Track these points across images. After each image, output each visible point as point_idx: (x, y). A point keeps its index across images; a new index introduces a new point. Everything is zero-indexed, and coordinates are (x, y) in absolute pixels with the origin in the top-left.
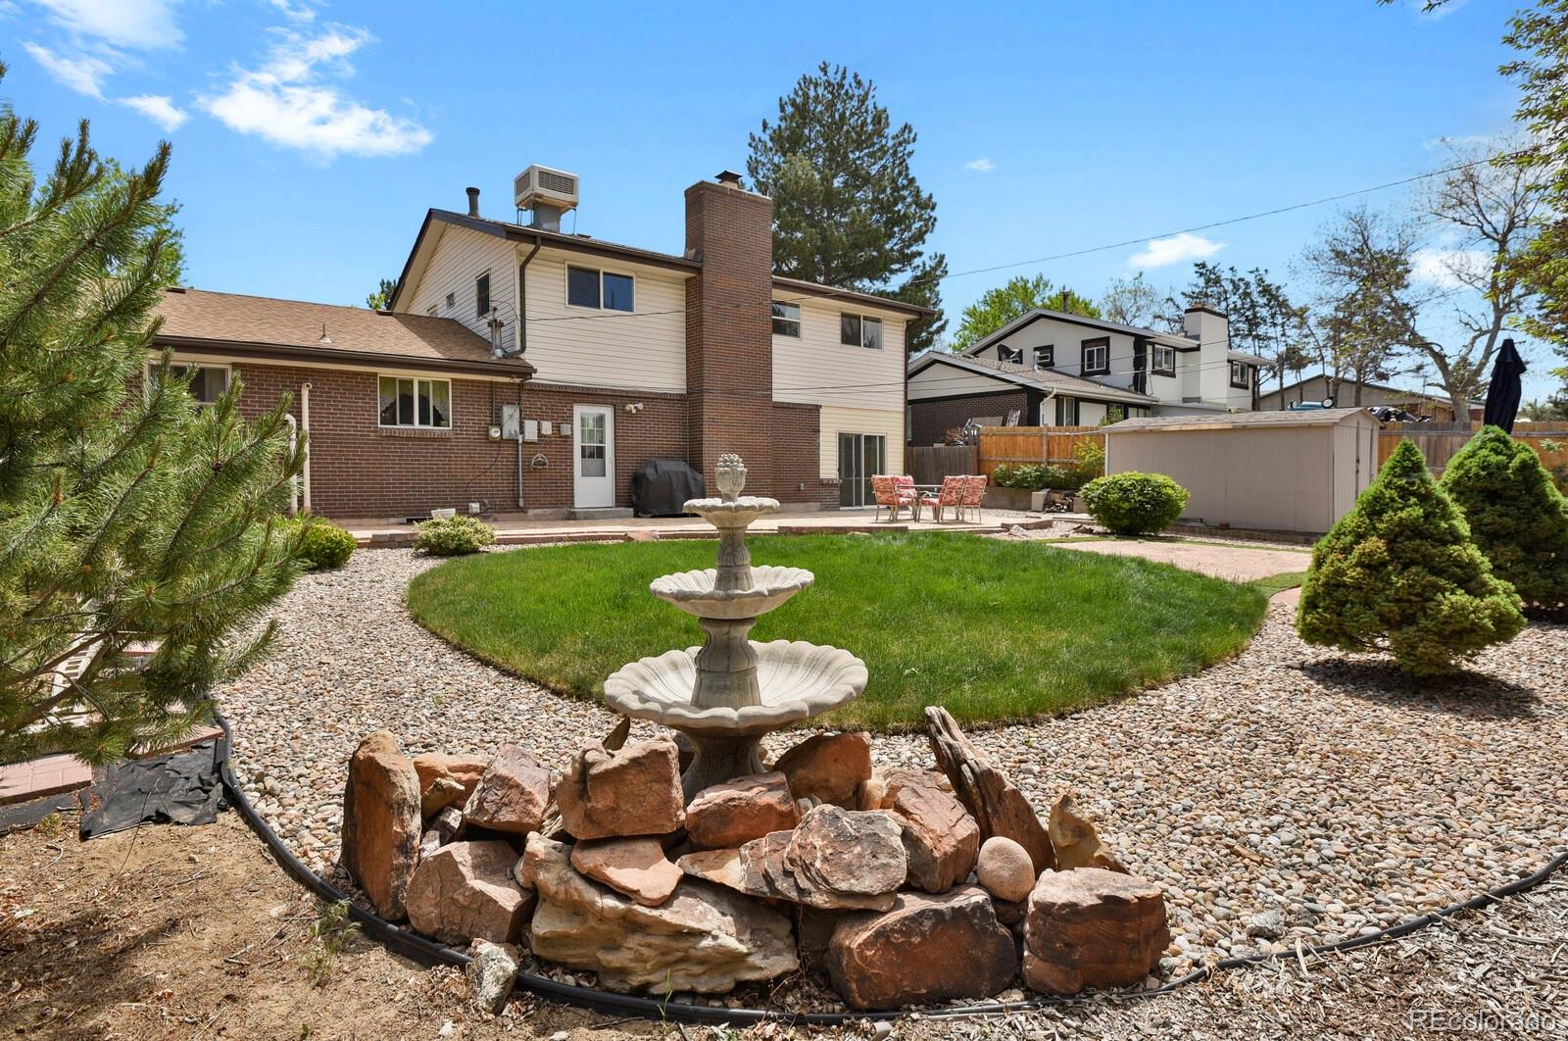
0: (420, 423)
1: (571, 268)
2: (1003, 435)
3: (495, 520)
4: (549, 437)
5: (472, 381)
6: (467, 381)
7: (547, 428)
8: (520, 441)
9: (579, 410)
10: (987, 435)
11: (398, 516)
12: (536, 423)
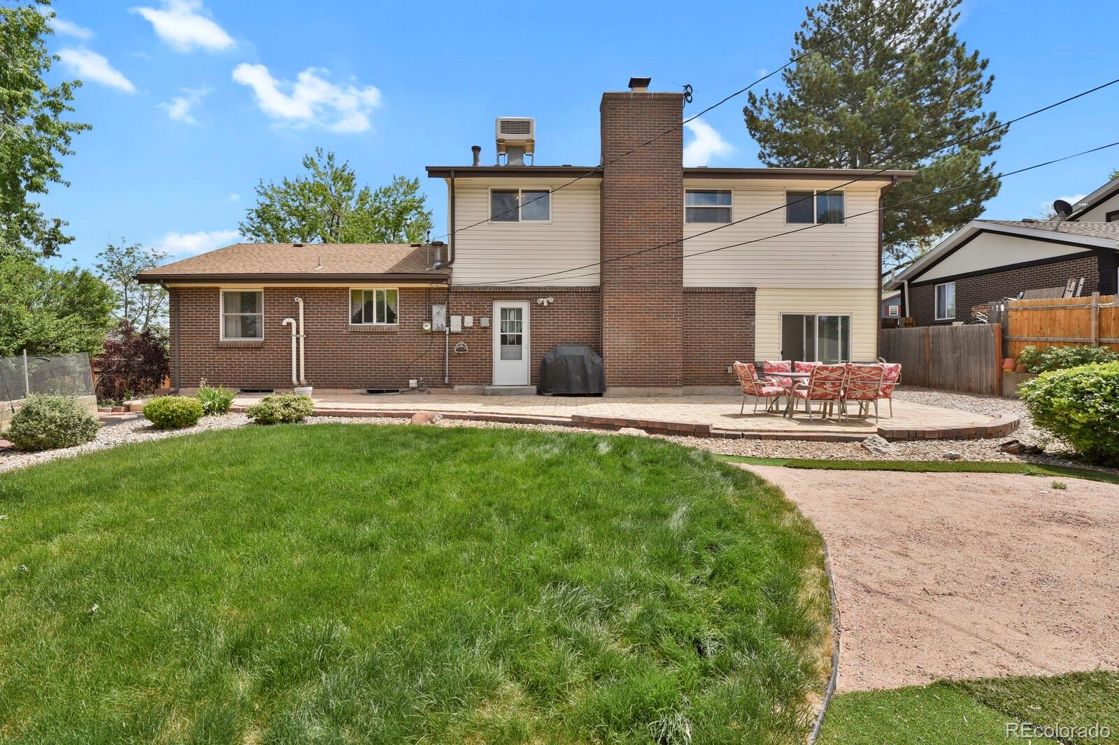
0: (378, 321)
1: (494, 192)
2: (1036, 309)
3: (429, 393)
4: (471, 328)
5: (413, 288)
6: (409, 289)
7: (469, 321)
8: (447, 333)
9: (498, 306)
10: (1017, 310)
11: (360, 388)
12: (460, 317)
